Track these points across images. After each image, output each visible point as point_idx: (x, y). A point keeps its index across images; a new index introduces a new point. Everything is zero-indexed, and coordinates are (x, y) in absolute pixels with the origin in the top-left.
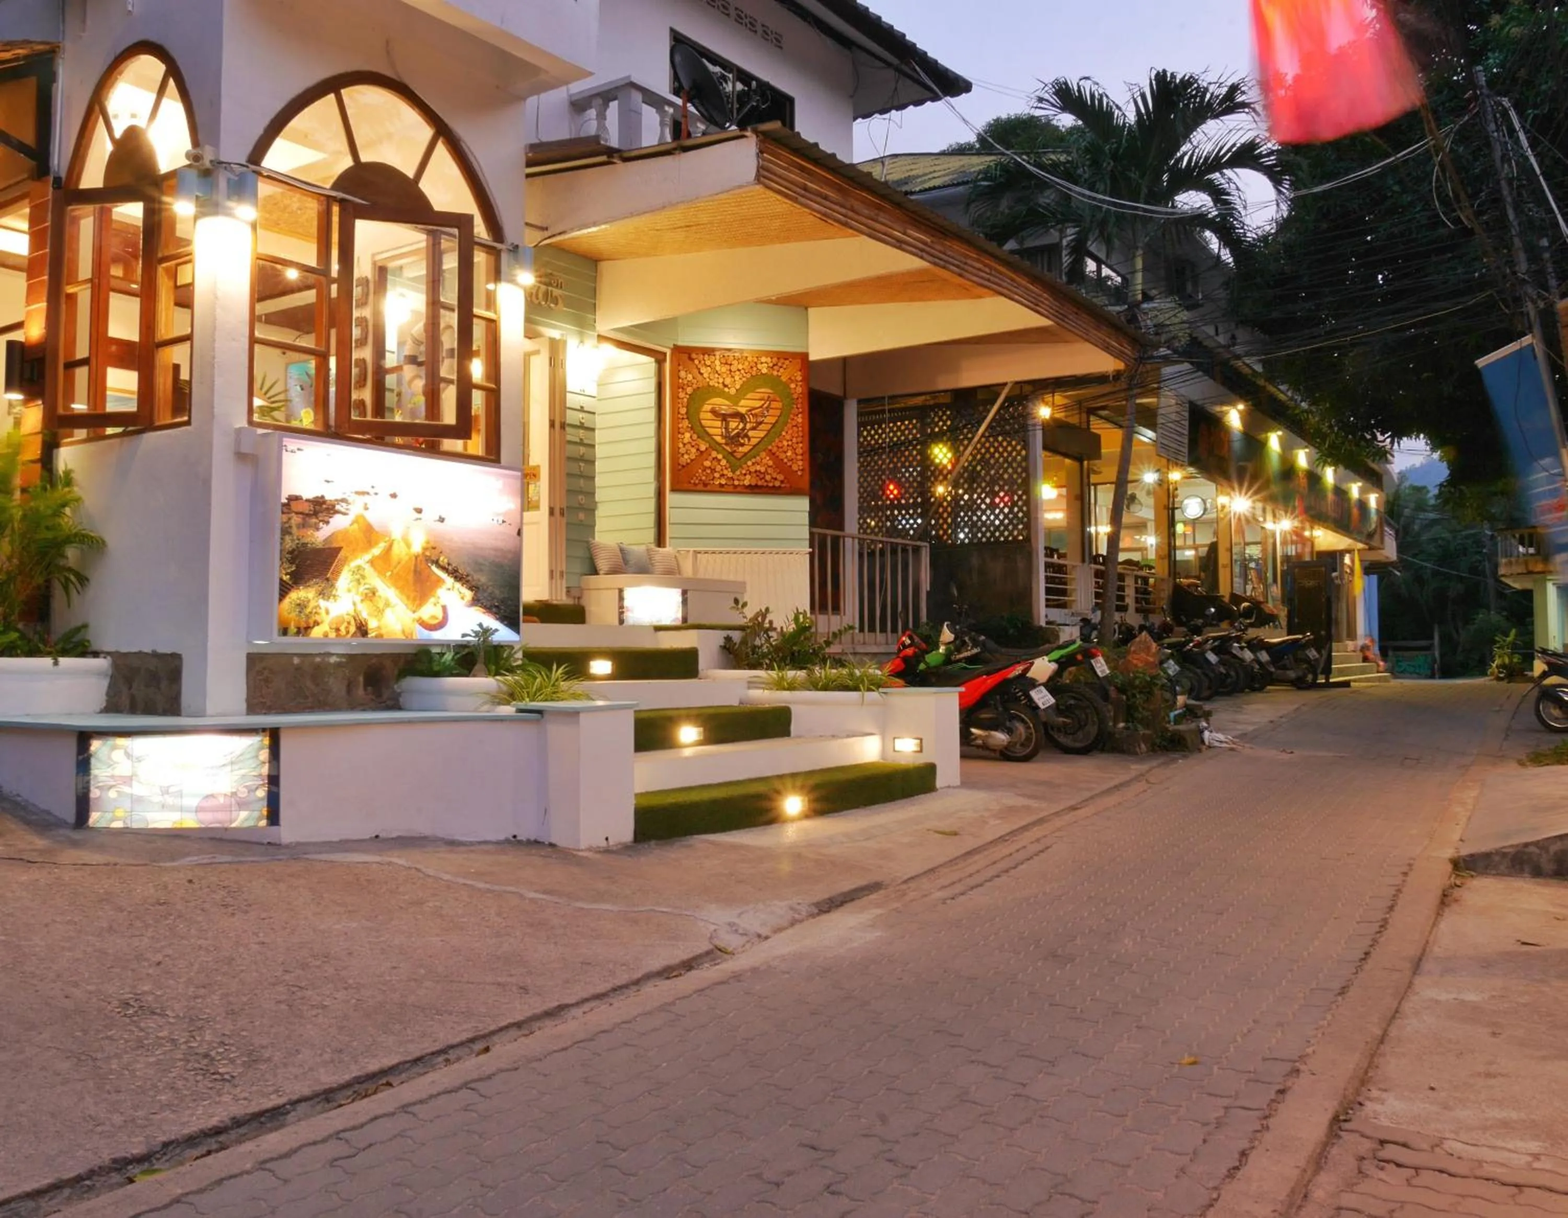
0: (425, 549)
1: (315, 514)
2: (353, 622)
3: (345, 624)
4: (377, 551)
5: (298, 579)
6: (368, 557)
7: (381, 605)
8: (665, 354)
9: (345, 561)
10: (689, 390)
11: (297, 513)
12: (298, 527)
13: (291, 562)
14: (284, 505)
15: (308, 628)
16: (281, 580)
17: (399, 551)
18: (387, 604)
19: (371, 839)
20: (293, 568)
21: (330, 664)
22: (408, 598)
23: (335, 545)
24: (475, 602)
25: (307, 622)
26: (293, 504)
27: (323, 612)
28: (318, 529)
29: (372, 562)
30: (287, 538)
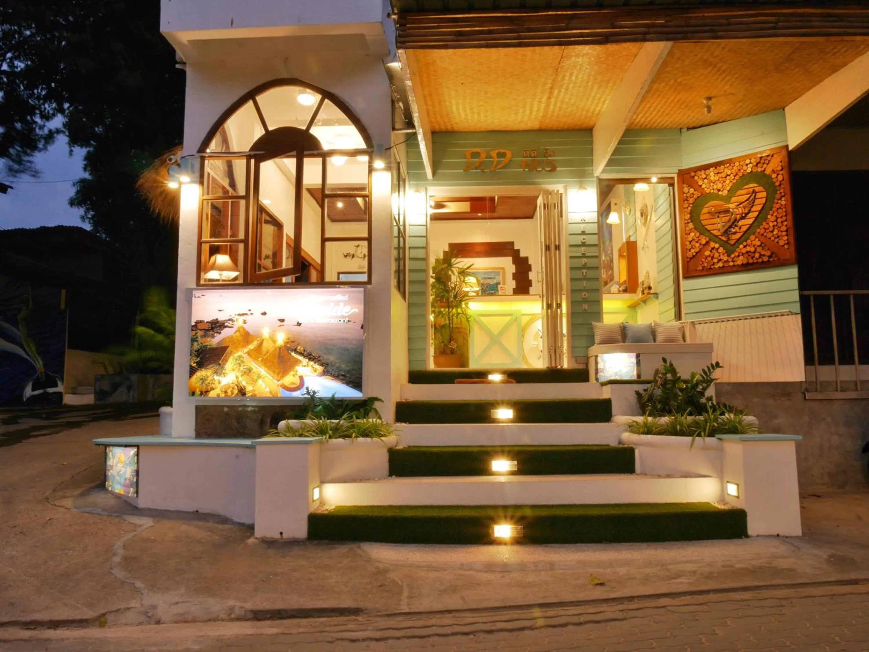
0: (286, 343)
1: (212, 329)
2: (236, 387)
3: (231, 389)
4: (251, 347)
5: (201, 365)
6: (246, 350)
7: (255, 378)
8: (673, 178)
9: (231, 353)
10: (691, 201)
11: (201, 330)
12: (202, 337)
13: (197, 356)
14: (193, 326)
15: (207, 392)
16: (191, 366)
17: (267, 346)
18: (259, 377)
19: (193, 512)
20: (199, 359)
21: (247, 411)
22: (274, 372)
23: (224, 345)
24: (325, 373)
25: (206, 388)
26: (198, 325)
27: (217, 382)
28: (214, 337)
29: (249, 353)
30: (195, 344)
